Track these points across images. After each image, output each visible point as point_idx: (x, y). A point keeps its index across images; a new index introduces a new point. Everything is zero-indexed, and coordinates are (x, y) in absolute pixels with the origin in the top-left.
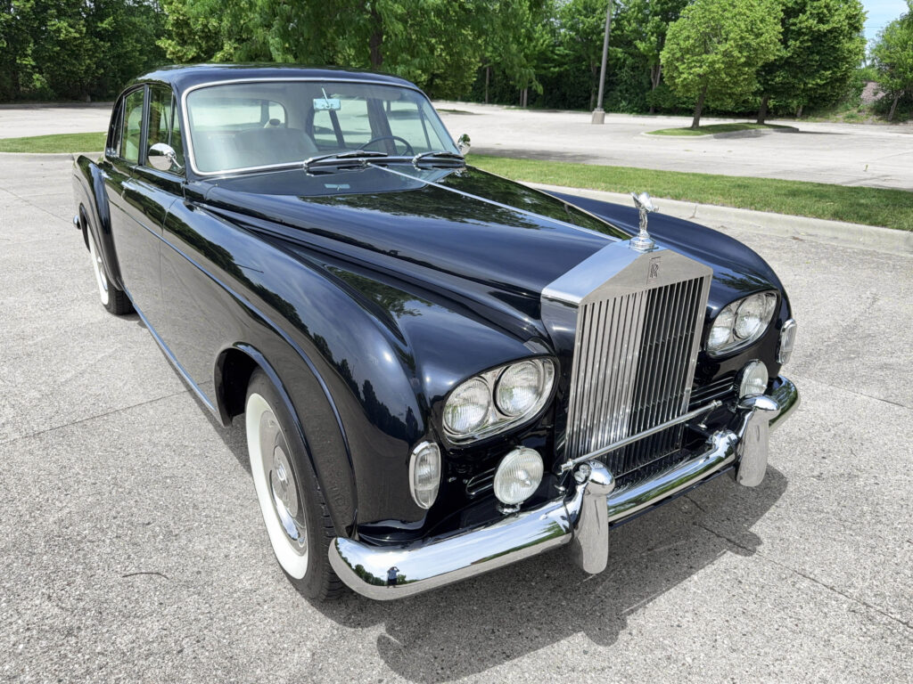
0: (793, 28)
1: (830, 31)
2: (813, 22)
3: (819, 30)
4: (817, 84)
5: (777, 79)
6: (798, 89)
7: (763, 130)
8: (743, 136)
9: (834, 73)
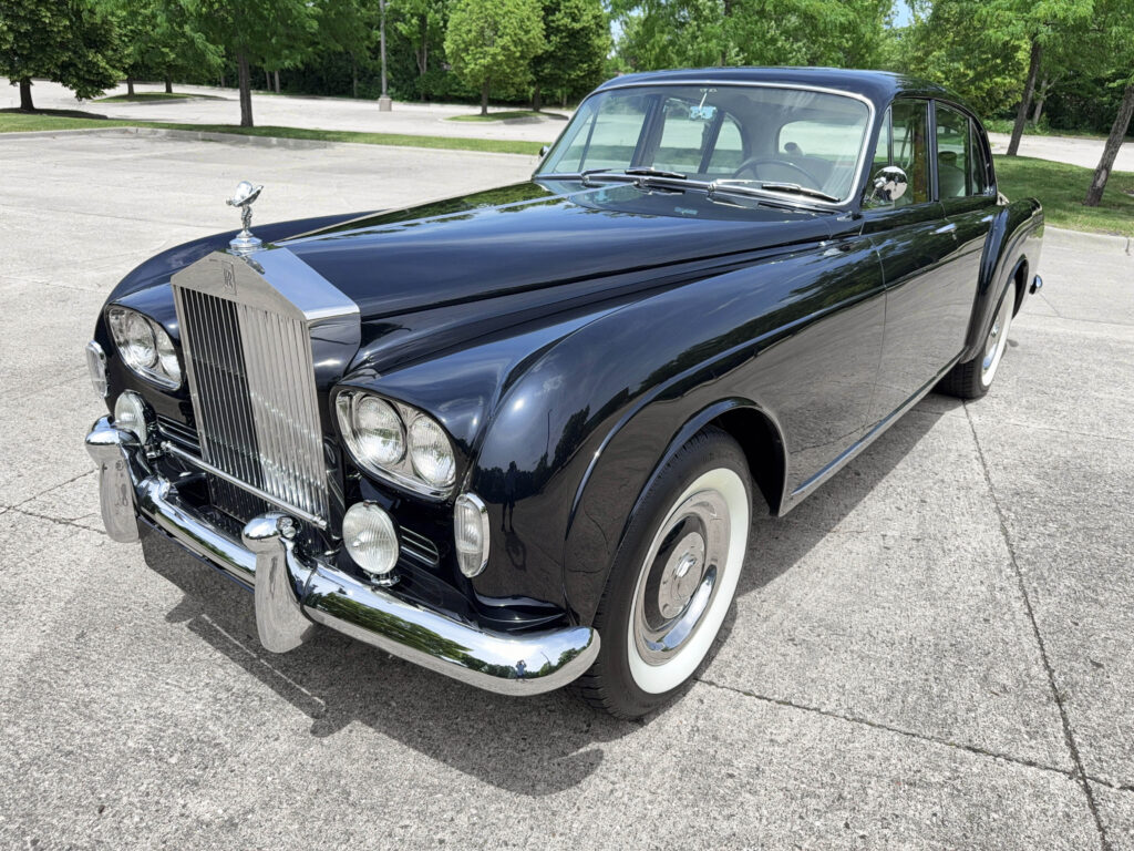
0: (552, 24)
1: (583, 29)
2: (567, 21)
3: (573, 28)
4: (578, 76)
5: (546, 71)
6: (563, 79)
7: (541, 117)
8: (525, 122)
9: (589, 66)
